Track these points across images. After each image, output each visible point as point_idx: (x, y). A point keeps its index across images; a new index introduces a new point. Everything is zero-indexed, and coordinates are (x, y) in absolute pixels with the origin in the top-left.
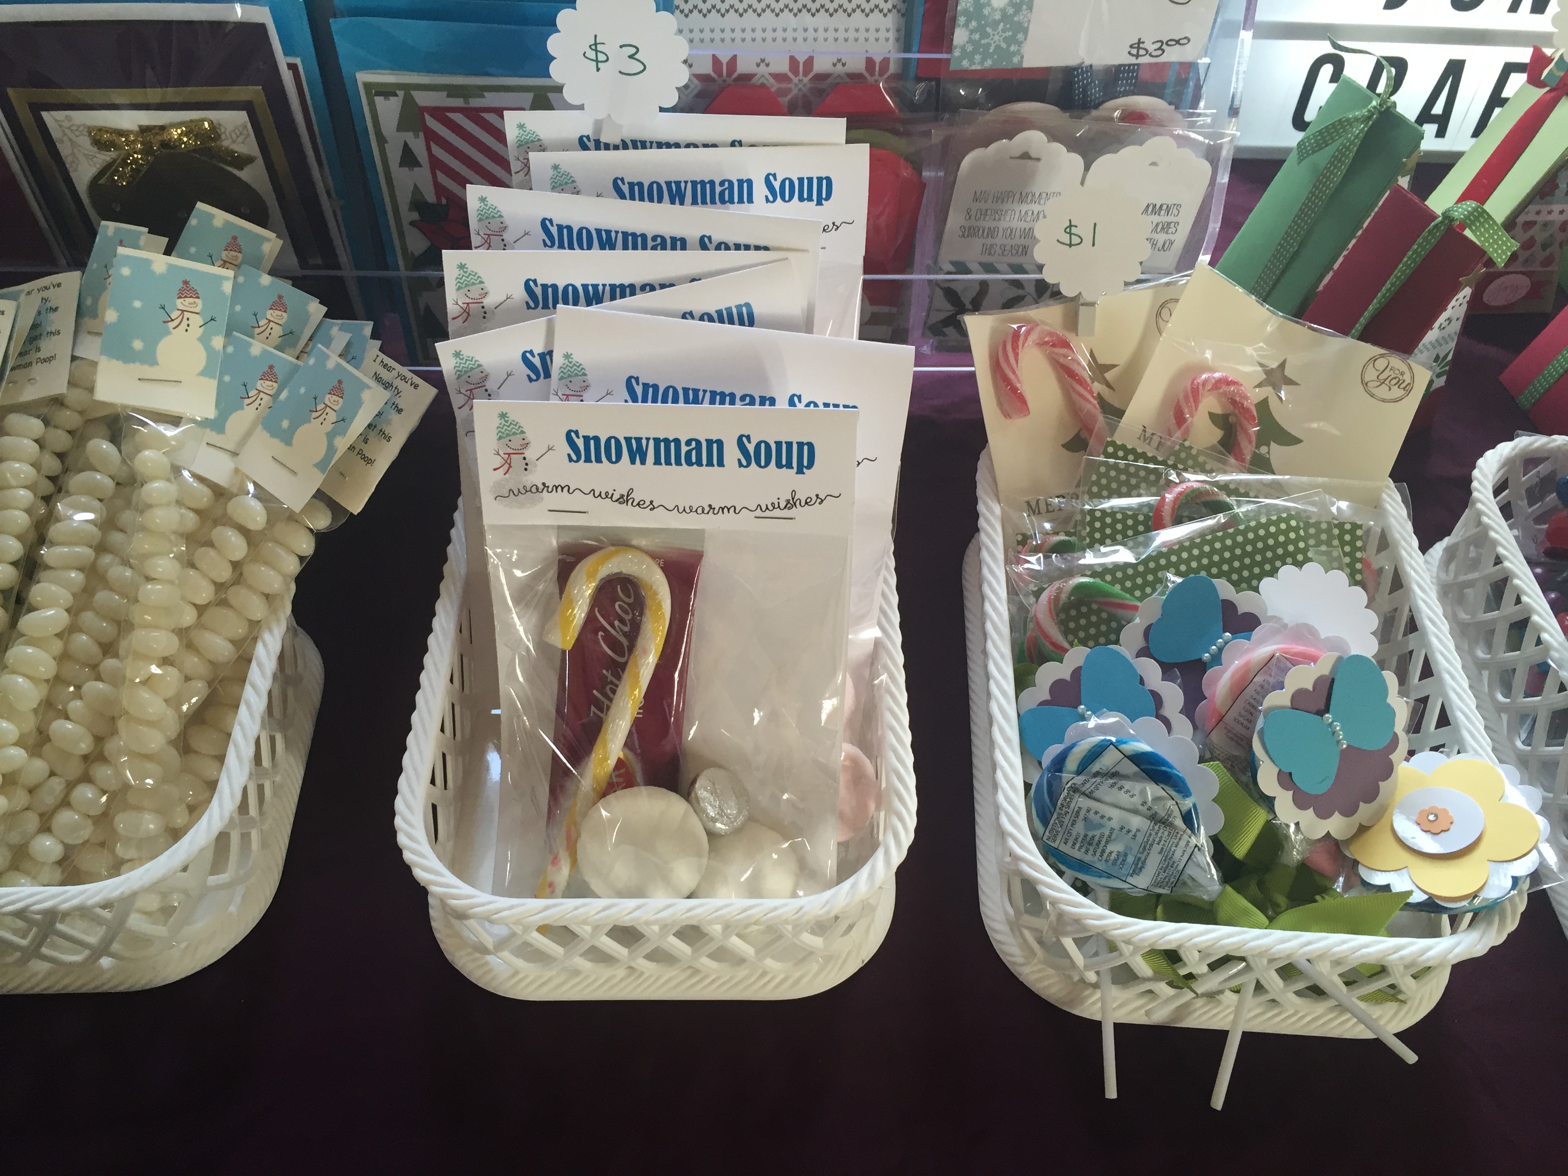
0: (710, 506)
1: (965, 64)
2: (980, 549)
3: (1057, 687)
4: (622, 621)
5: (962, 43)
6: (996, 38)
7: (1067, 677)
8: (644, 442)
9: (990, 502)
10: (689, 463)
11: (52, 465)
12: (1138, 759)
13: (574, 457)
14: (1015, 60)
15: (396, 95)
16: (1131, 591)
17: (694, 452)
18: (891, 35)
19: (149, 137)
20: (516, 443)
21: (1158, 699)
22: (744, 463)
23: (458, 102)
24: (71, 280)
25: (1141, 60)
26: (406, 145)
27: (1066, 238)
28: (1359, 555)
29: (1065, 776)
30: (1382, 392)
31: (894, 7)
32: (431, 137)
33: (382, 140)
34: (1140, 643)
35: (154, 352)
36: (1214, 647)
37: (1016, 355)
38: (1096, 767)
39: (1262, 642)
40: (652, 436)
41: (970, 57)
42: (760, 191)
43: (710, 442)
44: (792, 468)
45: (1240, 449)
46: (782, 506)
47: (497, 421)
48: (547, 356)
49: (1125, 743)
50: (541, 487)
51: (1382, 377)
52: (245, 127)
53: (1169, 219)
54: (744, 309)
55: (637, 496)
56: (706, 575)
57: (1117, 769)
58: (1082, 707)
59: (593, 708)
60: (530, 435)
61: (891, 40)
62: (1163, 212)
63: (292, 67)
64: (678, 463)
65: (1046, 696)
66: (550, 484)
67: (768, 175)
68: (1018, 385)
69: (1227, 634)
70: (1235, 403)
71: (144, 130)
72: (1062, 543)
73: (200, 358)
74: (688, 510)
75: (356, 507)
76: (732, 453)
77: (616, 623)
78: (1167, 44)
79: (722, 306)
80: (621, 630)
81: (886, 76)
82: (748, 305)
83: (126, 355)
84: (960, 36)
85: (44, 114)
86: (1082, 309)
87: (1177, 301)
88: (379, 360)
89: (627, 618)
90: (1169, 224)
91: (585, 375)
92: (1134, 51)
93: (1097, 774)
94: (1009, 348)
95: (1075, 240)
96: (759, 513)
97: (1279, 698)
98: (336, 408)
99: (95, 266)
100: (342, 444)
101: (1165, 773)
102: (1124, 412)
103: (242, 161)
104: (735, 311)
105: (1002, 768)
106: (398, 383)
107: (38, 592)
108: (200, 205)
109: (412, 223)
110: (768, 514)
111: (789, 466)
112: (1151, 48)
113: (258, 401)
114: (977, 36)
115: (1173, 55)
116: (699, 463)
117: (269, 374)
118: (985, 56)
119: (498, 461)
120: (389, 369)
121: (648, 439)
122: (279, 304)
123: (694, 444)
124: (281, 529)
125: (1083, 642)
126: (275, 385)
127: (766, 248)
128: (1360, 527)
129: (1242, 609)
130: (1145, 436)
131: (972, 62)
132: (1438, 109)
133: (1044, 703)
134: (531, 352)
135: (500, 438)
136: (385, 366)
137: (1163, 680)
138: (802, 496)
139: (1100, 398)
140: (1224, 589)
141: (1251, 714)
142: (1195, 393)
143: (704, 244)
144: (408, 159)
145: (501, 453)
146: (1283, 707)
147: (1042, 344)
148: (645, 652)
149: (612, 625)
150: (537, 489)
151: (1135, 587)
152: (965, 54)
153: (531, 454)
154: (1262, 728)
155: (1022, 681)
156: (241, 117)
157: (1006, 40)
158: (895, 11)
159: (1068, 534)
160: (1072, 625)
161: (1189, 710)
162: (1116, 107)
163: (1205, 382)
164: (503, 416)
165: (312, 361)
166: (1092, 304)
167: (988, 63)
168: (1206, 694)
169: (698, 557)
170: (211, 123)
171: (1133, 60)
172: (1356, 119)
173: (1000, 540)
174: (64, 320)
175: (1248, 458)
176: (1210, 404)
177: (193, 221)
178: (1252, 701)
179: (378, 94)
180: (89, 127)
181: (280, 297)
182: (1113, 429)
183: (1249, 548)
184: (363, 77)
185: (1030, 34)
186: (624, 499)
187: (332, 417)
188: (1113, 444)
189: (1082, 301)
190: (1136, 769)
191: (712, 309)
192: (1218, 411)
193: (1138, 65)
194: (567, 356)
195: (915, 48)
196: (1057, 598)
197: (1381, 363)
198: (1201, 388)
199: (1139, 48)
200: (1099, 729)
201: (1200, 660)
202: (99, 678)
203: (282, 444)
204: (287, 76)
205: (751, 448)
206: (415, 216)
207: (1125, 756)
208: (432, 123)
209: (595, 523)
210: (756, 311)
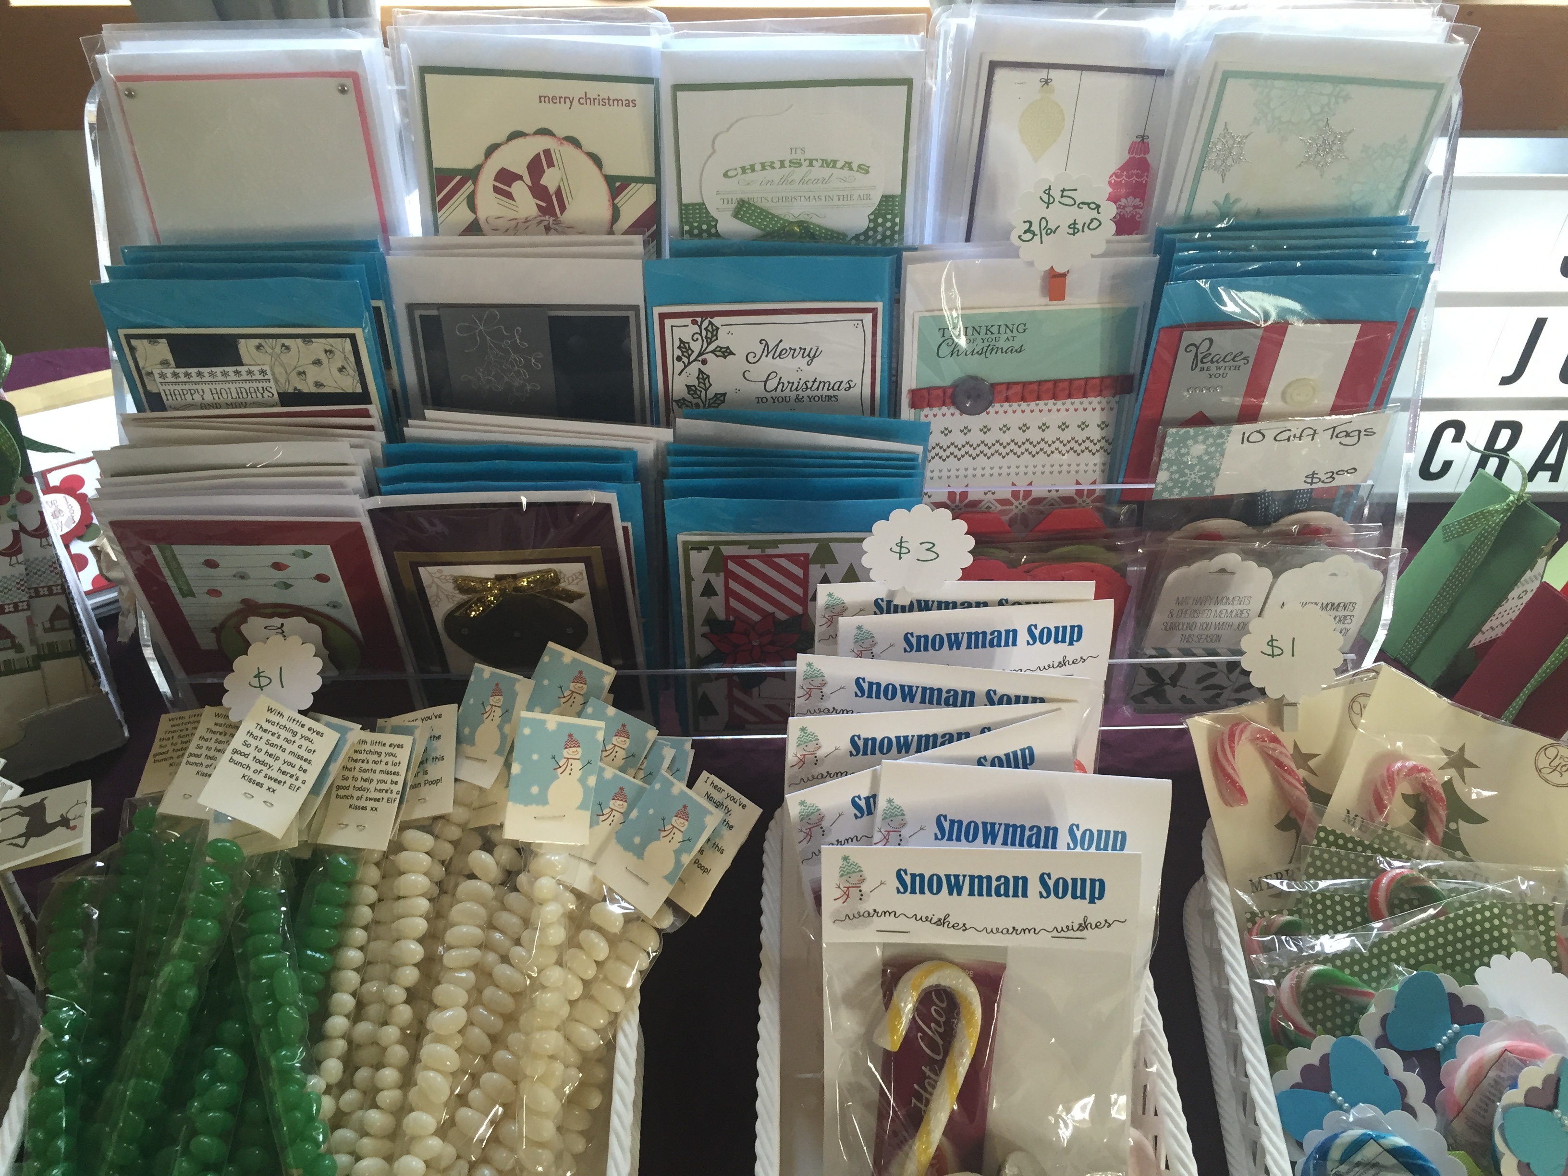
0: (1014, 928)
1: (1166, 495)
2: (1217, 929)
3: (1307, 1070)
4: (938, 1023)
5: (1163, 481)
6: (1193, 476)
7: (1316, 1062)
8: (961, 878)
9: (1218, 882)
10: (998, 894)
11: (439, 872)
12: (1396, 1152)
13: (902, 890)
14: (1208, 491)
15: (708, 549)
16: (1359, 975)
17: (1002, 886)
18: (1098, 468)
19: (505, 584)
20: (855, 878)
21: (1402, 1088)
22: (1045, 894)
23: (757, 552)
24: (449, 711)
25: (1314, 486)
26: (709, 581)
27: (1269, 650)
28: (1552, 934)
29: (1329, 1165)
30: (1555, 777)
31: (1102, 448)
32: (730, 575)
33: (689, 579)
34: (1377, 1032)
35: (546, 795)
36: (1445, 1038)
37: (1233, 752)
38: (1358, 1158)
39: (1491, 1040)
40: (968, 873)
41: (1170, 490)
42: (1023, 637)
43: (1016, 879)
44: (1085, 899)
45: (1434, 829)
46: (1075, 928)
47: (840, 862)
48: (871, 800)
49: (1384, 1138)
50: (872, 912)
51: (1555, 764)
52: (581, 573)
53: (1345, 613)
54: (1027, 751)
55: (952, 920)
56: (1010, 984)
57: (1377, 1160)
58: (1333, 1092)
59: (914, 1100)
60: (866, 873)
61: (1098, 472)
62: (1340, 609)
63: (625, 529)
64: (989, 894)
65: (1298, 1079)
66: (880, 910)
67: (1030, 626)
68: (1237, 779)
69: (1456, 1025)
70: (1425, 789)
71: (499, 578)
72: (1289, 924)
73: (578, 795)
74: (995, 931)
75: (696, 911)
76: (1034, 887)
77: (933, 1025)
78: (1337, 473)
79: (1010, 750)
80: (937, 1031)
81: (1093, 497)
82: (1030, 749)
83: (527, 800)
84: (1163, 476)
85: (421, 569)
86: (1286, 709)
87: (1367, 695)
88: (709, 782)
89: (942, 1020)
90: (1345, 617)
91: (903, 815)
92: (1309, 480)
93: (1358, 1164)
94: (1227, 747)
95: (1277, 651)
96: (1055, 933)
97: (1513, 1097)
98: (683, 829)
99: (471, 701)
100: (686, 859)
101: (1422, 1166)
102: (1329, 797)
103: (572, 597)
104: (1019, 753)
105: (1271, 1154)
106: (727, 802)
107: (442, 992)
108: (551, 644)
109: (703, 635)
110: (1063, 934)
111: (1083, 897)
112: (1323, 478)
113: (611, 818)
114: (1177, 476)
115: (1340, 481)
116: (1007, 895)
117: (620, 795)
118: (1182, 489)
119: (839, 893)
120: (720, 790)
121: (964, 876)
122: (623, 732)
123: (1003, 880)
124: (635, 930)
125: (1327, 1031)
126: (625, 804)
127: (1042, 700)
128: (1552, 908)
129: (1466, 1002)
130: (1350, 818)
131: (1171, 494)
132: (1551, 459)
133: (1295, 1086)
134: (859, 797)
135: (841, 876)
136: (715, 787)
137: (1405, 1070)
138: (1092, 920)
139: (1306, 784)
140: (1449, 983)
141: (1487, 1105)
142: (1391, 779)
143: (991, 699)
144: (709, 590)
145: (842, 887)
146: (1519, 1105)
147: (1253, 740)
148: (962, 1054)
149: (930, 1028)
150: (869, 914)
151: (1363, 971)
152: (1165, 488)
153: (865, 887)
154: (1503, 1124)
155: (1275, 1064)
156: (581, 567)
157: (1200, 477)
158: (1102, 451)
159: (1291, 913)
160: (1311, 1007)
161: (1430, 1100)
162: (1292, 523)
163: (1400, 770)
164: (845, 858)
165: (657, 786)
166: (1294, 705)
167: (1185, 494)
168: (1444, 1084)
169: (1003, 967)
170: (555, 572)
171: (1308, 486)
172: (1497, 511)
173: (1234, 922)
174: (447, 747)
175: (1441, 835)
176: (1405, 787)
177: (545, 658)
178: (1488, 1094)
179: (692, 549)
180: (455, 577)
181: (624, 726)
182: (1321, 814)
183: (1460, 934)
184: (681, 538)
185: (1221, 472)
186: (941, 922)
187: (679, 837)
188: (1323, 829)
189: (1285, 702)
190: (1394, 1161)
191: (1001, 753)
192: (1409, 791)
193: (1312, 489)
194: (890, 801)
195: (1120, 480)
196: (1298, 984)
197: (1552, 752)
198: (1396, 777)
199: (1313, 478)
200: (1359, 1123)
201: (1434, 1048)
202: (493, 1070)
203: (635, 858)
204: (620, 534)
205: (1051, 883)
206: (706, 629)
207: (1385, 1150)
208: (732, 566)
209: (915, 941)
210: (1036, 752)
